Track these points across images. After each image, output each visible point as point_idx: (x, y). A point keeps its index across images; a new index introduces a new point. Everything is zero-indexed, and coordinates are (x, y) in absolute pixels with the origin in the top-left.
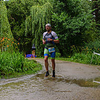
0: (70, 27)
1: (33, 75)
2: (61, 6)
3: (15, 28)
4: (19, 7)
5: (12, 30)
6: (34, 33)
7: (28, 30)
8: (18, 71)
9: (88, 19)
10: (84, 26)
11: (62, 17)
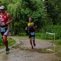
0: (32, 17)
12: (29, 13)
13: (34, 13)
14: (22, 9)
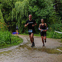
0: (40, 15)
1: (17, 46)
2: (34, 2)
3: (5, 16)
4: (8, 2)
5: (3, 17)
6: (17, 19)
7: (14, 17)
8: (8, 44)
9: (51, 10)
10: (48, 15)
11: (35, 9)
12: (37, 11)
13: (42, 11)
14: (30, 6)
